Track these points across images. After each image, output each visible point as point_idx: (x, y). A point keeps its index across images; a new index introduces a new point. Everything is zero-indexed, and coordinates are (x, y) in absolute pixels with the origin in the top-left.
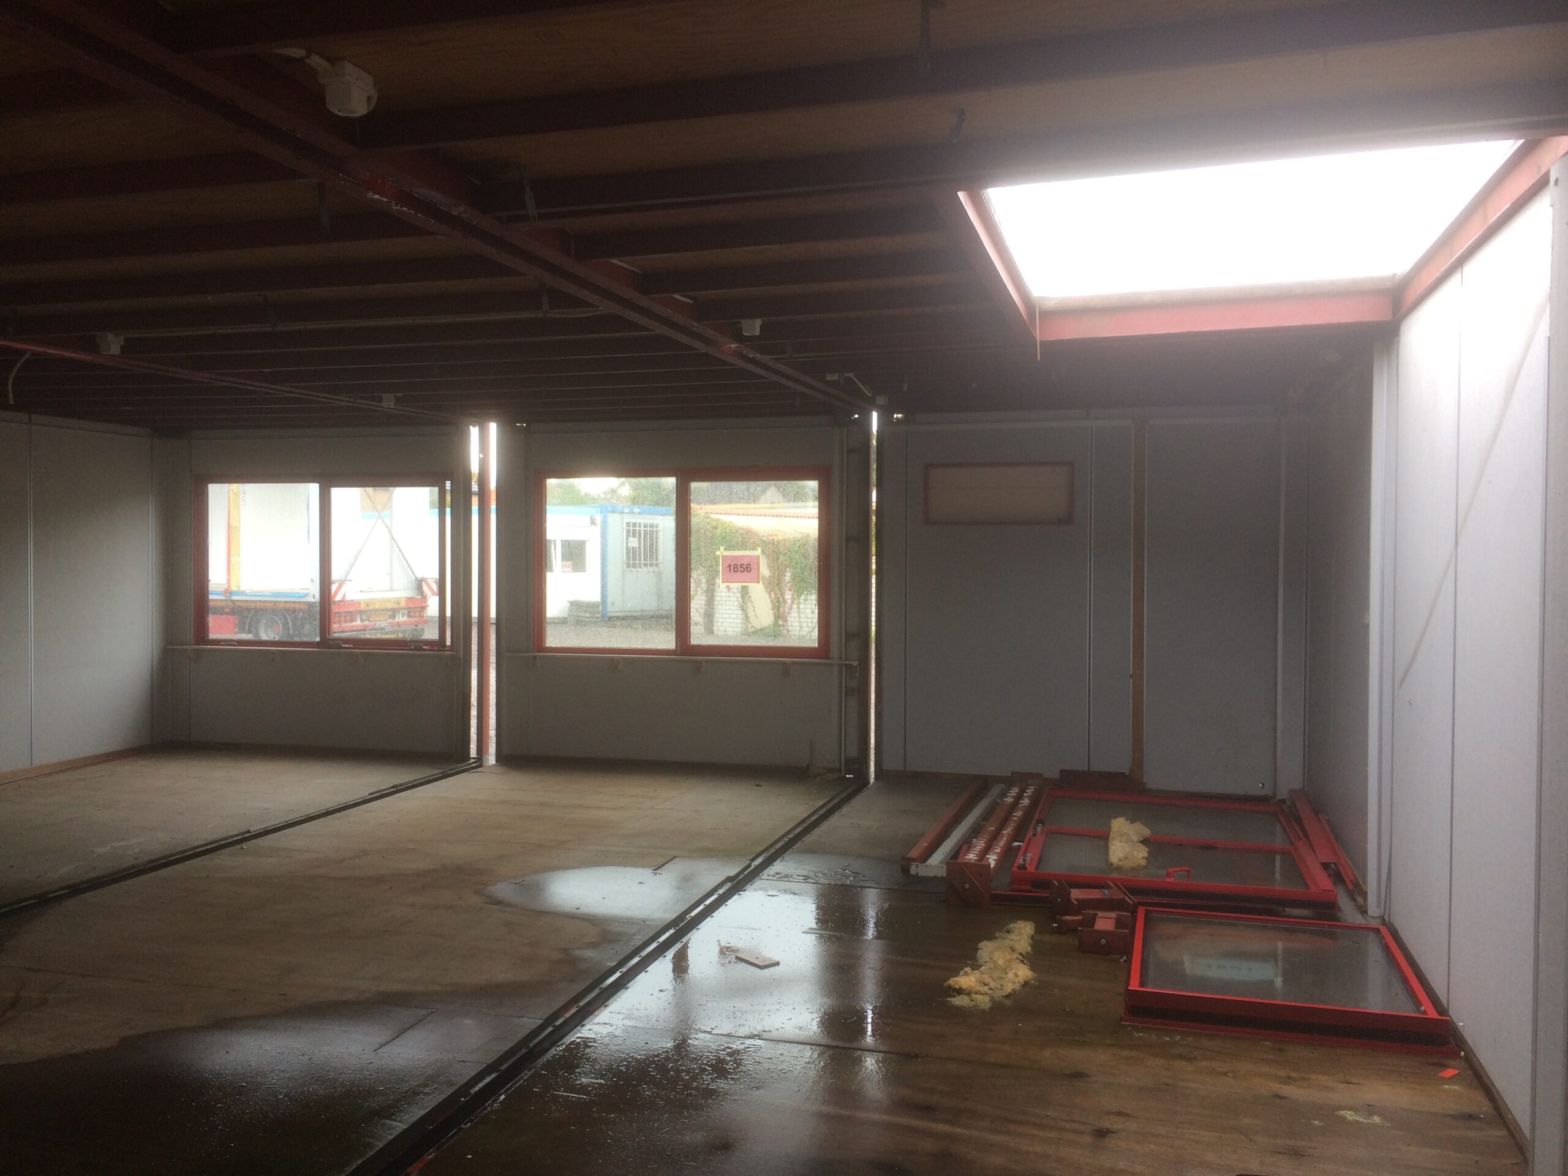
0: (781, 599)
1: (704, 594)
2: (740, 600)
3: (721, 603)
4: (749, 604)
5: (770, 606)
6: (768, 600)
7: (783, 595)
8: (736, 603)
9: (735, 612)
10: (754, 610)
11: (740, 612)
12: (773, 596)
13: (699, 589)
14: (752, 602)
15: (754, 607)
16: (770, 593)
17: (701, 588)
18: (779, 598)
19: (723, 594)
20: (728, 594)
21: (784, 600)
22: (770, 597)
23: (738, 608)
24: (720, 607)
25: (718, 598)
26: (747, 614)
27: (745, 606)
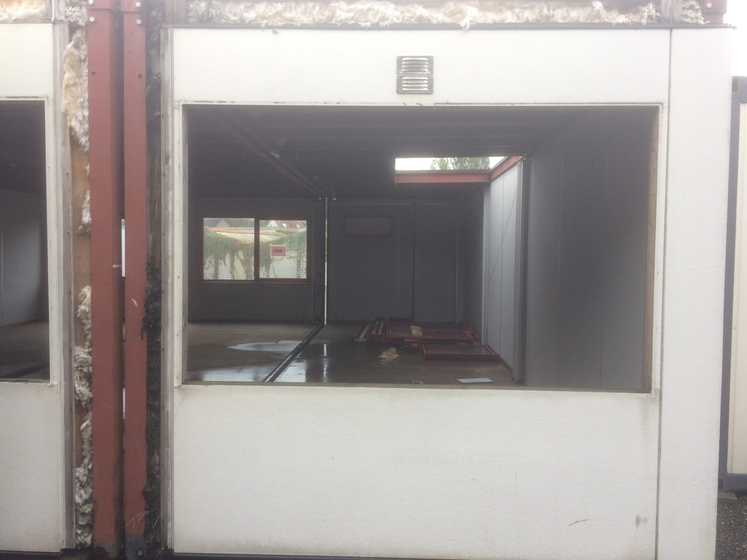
0: (250, 269)
1: (214, 267)
2: (230, 269)
3: (221, 271)
4: (235, 272)
5: (244, 272)
6: (243, 269)
7: (250, 267)
8: (229, 271)
9: (228, 275)
10: (237, 274)
11: (230, 275)
12: (246, 268)
13: (211, 265)
14: (236, 271)
15: (237, 273)
16: (244, 267)
17: (212, 264)
18: (248, 269)
19: (223, 267)
20: (225, 267)
21: (251, 269)
22: (245, 268)
23: (230, 273)
24: (221, 273)
25: (220, 269)
26: (233, 275)
27: (233, 272)
